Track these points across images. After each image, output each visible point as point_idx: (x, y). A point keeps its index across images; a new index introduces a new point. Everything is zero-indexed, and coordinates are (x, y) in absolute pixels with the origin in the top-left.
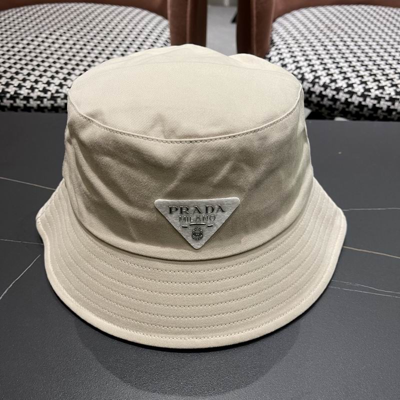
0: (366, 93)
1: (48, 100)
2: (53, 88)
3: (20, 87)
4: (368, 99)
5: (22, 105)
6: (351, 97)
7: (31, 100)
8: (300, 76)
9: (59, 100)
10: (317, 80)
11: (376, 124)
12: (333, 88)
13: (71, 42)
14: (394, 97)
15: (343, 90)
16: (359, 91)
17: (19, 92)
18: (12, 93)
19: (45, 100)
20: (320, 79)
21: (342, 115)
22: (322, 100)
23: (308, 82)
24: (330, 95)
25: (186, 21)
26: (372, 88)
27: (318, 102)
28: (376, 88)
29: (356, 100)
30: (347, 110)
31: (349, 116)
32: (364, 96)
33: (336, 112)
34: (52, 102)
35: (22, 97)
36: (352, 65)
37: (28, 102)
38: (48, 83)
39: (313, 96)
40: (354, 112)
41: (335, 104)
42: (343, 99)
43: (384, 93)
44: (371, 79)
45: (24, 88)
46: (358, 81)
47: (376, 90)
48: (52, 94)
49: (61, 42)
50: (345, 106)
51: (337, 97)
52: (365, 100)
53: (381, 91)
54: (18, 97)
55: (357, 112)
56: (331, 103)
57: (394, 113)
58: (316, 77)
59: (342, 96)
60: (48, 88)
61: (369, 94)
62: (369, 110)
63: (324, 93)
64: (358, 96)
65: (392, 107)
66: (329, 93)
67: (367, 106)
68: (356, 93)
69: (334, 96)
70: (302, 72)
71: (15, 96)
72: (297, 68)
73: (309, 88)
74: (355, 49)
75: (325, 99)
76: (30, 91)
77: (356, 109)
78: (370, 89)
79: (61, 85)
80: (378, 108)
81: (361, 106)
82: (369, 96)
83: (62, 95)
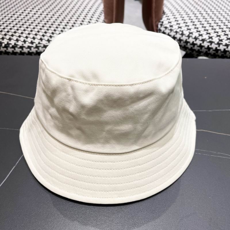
0: (220, 42)
1: (34, 48)
2: (37, 41)
3: (17, 40)
4: (221, 46)
5: (19, 52)
6: (211, 45)
8: (181, 33)
9: (40, 48)
10: (191, 35)
11: (225, 60)
12: (201, 39)
13: (45, 13)
15: (206, 40)
16: (216, 41)
17: (17, 43)
18: (13, 44)
19: (32, 48)
21: (205, 55)
22: (194, 46)
23: (186, 36)
24: (199, 44)
26: (224, 39)
27: (191, 48)
28: (226, 39)
29: (214, 46)
30: (208, 52)
31: (209, 56)
32: (219, 44)
33: (202, 54)
34: (36, 49)
35: (19, 46)
36: (211, 25)
37: (23, 49)
38: (34, 38)
39: (189, 44)
40: (212, 53)
41: (201, 49)
42: (206, 46)
44: (223, 33)
45: (20, 41)
46: (215, 35)
47: (226, 40)
48: (36, 45)
49: (39, 13)
50: (207, 50)
51: (202, 45)
52: (219, 46)
53: (229, 41)
54: (17, 47)
55: (214, 53)
56: (199, 48)
58: (190, 33)
59: (206, 44)
60: (34, 41)
61: (222, 42)
62: (222, 52)
63: (195, 42)
64: (215, 44)
66: (198, 42)
67: (220, 50)
68: (214, 42)
69: (201, 44)
70: (182, 30)
71: (15, 46)
72: (179, 27)
73: (186, 40)
74: (213, 16)
75: (196, 46)
76: (23, 43)
77: (214, 52)
78: (222, 40)
79: (41, 39)
80: (227, 51)
81: (217, 50)
82: (222, 44)
83: (42, 45)
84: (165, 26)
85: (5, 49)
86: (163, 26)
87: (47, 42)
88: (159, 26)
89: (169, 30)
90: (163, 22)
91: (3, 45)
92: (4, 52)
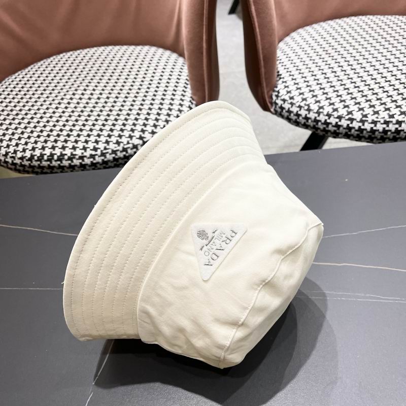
0: (364, 119)
1: (99, 157)
2: (101, 146)
3: (74, 148)
4: (366, 124)
5: (78, 164)
6: (352, 123)
7: (85, 158)
8: (306, 107)
9: (108, 156)
10: (321, 110)
12: (336, 116)
14: (388, 120)
15: (344, 117)
16: (358, 117)
17: (74, 153)
18: (69, 155)
19: (97, 157)
20: (323, 109)
21: (346, 137)
22: (328, 126)
23: (314, 113)
24: (334, 123)
25: (203, 70)
27: (324, 128)
28: (372, 113)
29: (356, 125)
30: (349, 133)
32: (362, 121)
33: (340, 136)
34: (103, 158)
35: (77, 157)
36: (349, 92)
37: (83, 160)
38: (97, 142)
39: (320, 123)
40: (355, 135)
41: (339, 129)
42: (345, 126)
43: (379, 117)
44: (367, 105)
45: (77, 149)
46: (356, 108)
47: (372, 115)
48: (102, 151)
50: (347, 131)
51: (339, 123)
52: (363, 125)
53: (376, 115)
54: (74, 158)
55: (358, 135)
57: (389, 133)
58: (320, 108)
59: (344, 123)
60: (97, 146)
61: (367, 119)
62: (368, 132)
63: (328, 121)
64: (358, 122)
65: (387, 129)
66: (333, 121)
67: (366, 129)
68: (356, 119)
69: (337, 123)
70: (307, 103)
71: (72, 156)
72: (303, 99)
73: (316, 117)
75: (330, 126)
76: (83, 151)
77: (357, 133)
78: (367, 114)
79: (107, 142)
80: (376, 130)
81: (360, 130)
82: (367, 121)
83: (110, 151)
84: (282, 98)
85: (59, 162)
86: (279, 98)
87: (116, 145)
88: (274, 98)
89: (288, 103)
90: (278, 92)
91: (56, 157)
92: (58, 167)
